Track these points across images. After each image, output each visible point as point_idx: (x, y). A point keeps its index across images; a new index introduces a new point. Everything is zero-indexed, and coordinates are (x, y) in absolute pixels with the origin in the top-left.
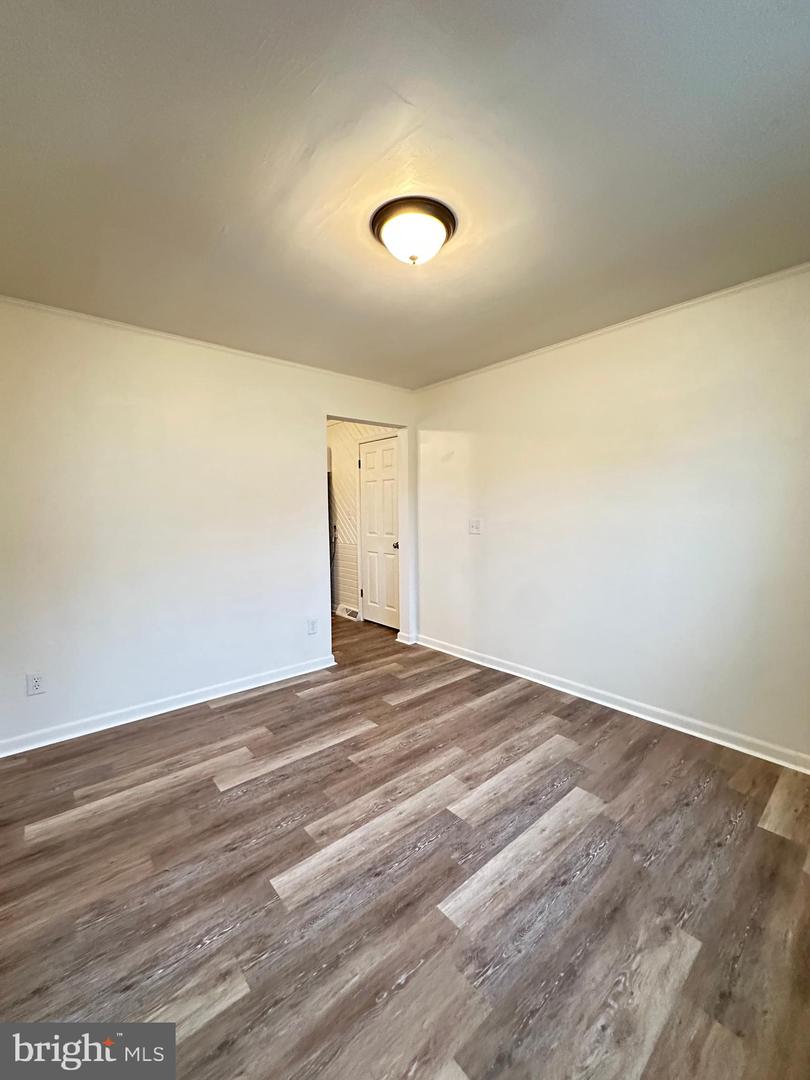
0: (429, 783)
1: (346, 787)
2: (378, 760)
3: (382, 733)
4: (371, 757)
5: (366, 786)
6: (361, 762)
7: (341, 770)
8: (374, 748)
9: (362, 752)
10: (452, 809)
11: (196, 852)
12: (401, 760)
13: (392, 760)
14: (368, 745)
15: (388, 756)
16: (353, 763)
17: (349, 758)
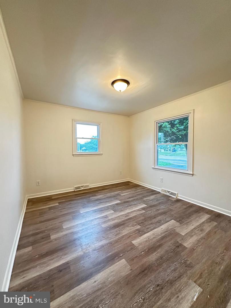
0: (116, 218)
1: (138, 218)
2: (131, 225)
3: (130, 236)
4: (133, 226)
5: (133, 218)
6: (136, 225)
7: (142, 223)
8: (132, 230)
9: (136, 229)
10: (113, 212)
11: (163, 210)
12: (123, 224)
13: (126, 225)
14: (135, 231)
15: (128, 226)
16: (138, 224)
17: (140, 227)
